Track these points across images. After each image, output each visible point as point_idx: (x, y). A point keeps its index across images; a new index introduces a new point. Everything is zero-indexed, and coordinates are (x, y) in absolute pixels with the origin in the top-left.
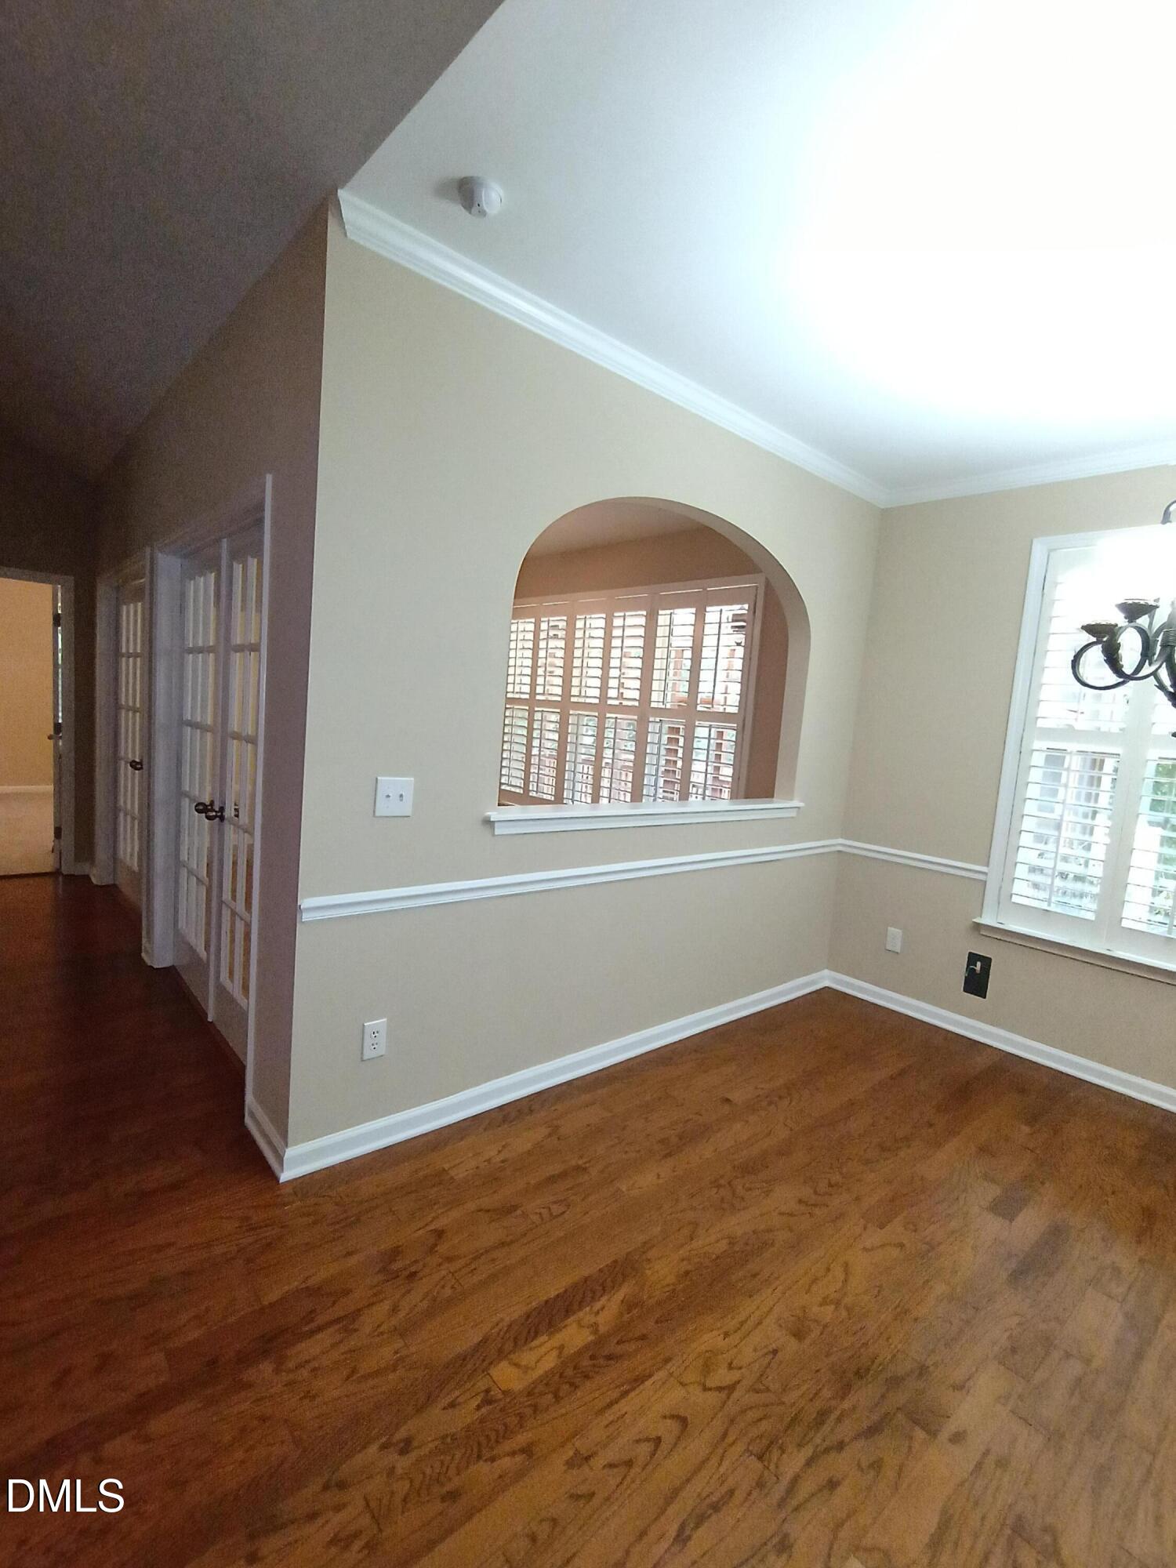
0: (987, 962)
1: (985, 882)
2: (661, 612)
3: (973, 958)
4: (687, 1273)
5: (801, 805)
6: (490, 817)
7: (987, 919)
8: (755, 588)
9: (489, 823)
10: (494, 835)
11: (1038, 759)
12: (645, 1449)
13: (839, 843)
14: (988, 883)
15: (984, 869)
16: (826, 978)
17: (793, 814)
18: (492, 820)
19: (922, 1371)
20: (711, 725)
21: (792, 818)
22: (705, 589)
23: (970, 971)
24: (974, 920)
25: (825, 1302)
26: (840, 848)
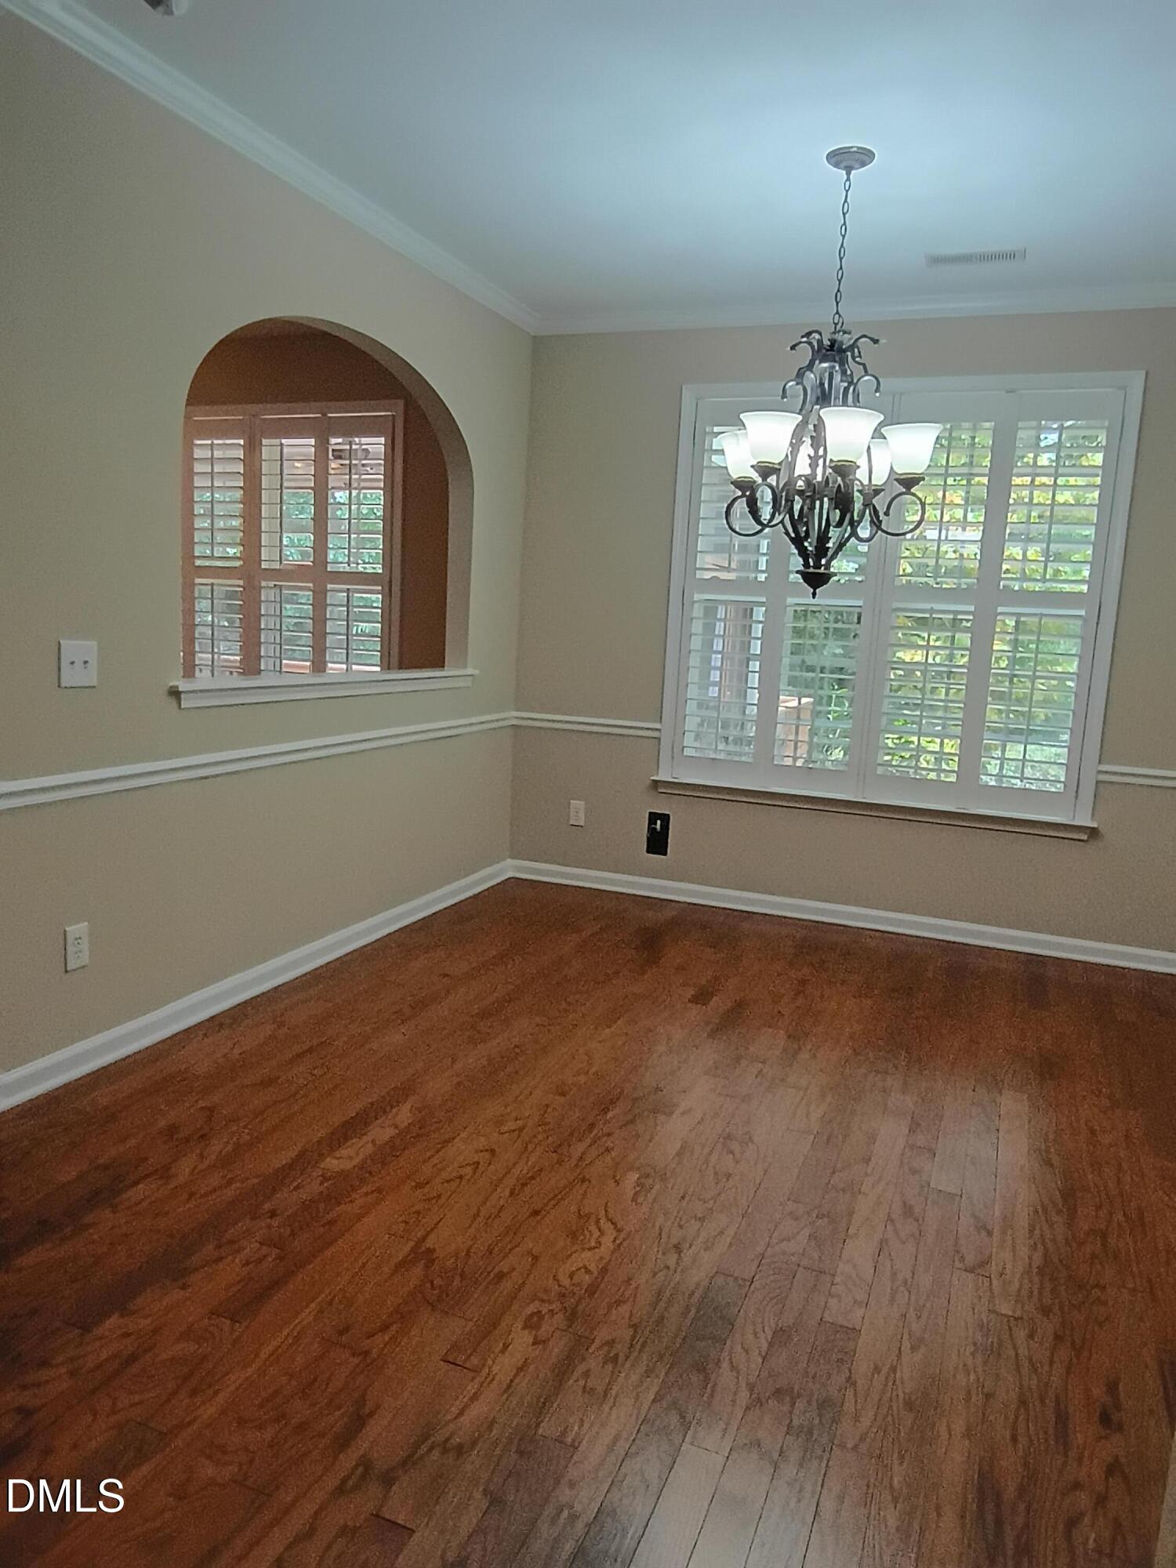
0: (665, 818)
1: (659, 739)
2: (265, 442)
3: (653, 817)
4: (459, 1084)
5: (476, 672)
6: (177, 687)
7: (663, 776)
8: (391, 418)
9: (175, 693)
10: (180, 708)
11: (698, 611)
12: (469, 1170)
13: (512, 716)
14: (662, 740)
15: (657, 726)
16: (509, 868)
17: (468, 683)
18: (180, 690)
19: (658, 1089)
20: (348, 589)
21: (468, 687)
22: (324, 415)
23: (652, 830)
24: (652, 778)
25: (578, 1073)
26: (515, 722)
